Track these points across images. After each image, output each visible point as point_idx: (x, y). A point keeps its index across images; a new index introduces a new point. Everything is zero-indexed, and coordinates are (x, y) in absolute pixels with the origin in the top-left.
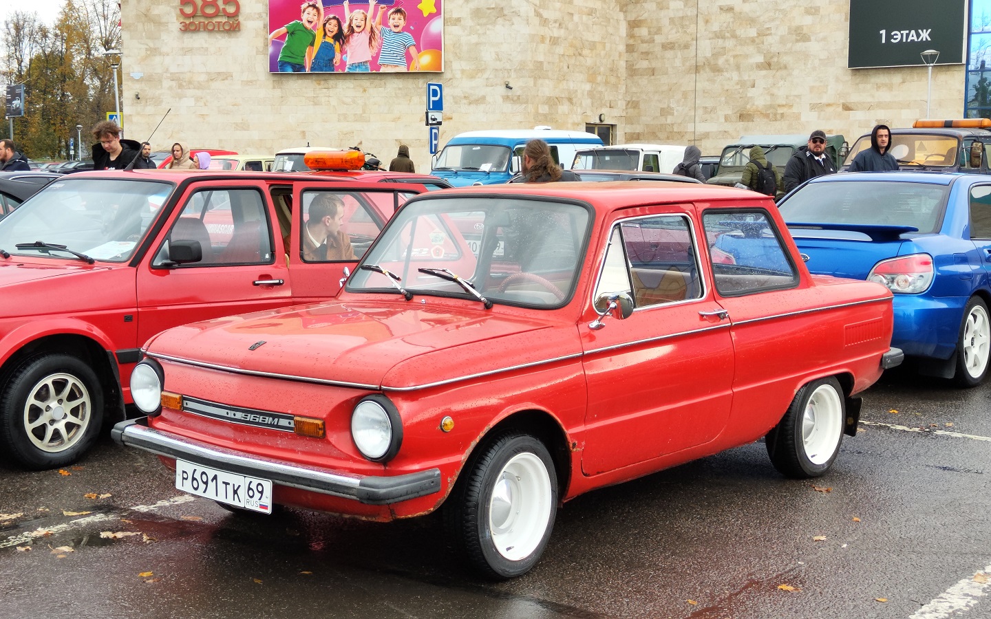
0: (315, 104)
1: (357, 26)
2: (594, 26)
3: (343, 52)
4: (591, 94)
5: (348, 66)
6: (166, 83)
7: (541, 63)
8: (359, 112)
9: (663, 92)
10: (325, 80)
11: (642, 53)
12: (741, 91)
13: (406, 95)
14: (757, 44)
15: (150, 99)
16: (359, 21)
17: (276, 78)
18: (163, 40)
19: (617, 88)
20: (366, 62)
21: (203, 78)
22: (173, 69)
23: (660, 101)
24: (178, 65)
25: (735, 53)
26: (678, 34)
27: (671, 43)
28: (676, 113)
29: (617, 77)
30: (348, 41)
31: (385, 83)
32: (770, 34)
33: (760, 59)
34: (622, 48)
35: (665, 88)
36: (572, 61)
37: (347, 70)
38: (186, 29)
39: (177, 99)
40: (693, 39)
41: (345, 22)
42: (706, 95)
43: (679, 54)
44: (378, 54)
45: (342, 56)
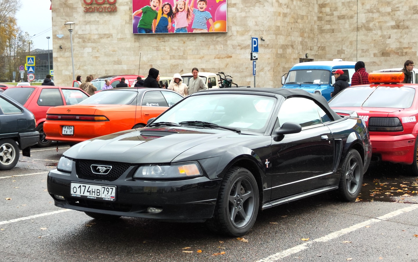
0: (158, 50)
1: (180, 8)
2: (303, 7)
3: (172, 22)
4: (302, 43)
5: (175, 30)
6: (76, 40)
7: (279, 27)
8: (181, 54)
9: (339, 41)
10: (163, 37)
11: (327, 21)
12: (383, 40)
13: (207, 45)
14: (392, 15)
15: (67, 48)
16: (181, 5)
17: (136, 37)
18: (75, 17)
19: (314, 39)
20: (185, 27)
21: (96, 37)
22: (80, 32)
23: (337, 46)
24: (83, 30)
25: (379, 20)
26: (347, 11)
27: (343, 16)
28: (346, 53)
29: (314, 34)
30: (175, 16)
31: (195, 39)
32: (399, 10)
33: (393, 23)
34: (315, 18)
35: (340, 39)
36: (293, 26)
37: (175, 32)
38: (87, 11)
39: (82, 48)
40: (355, 13)
41: (174, 6)
42: (363, 43)
43: (347, 21)
44: (192, 23)
45: (172, 24)
